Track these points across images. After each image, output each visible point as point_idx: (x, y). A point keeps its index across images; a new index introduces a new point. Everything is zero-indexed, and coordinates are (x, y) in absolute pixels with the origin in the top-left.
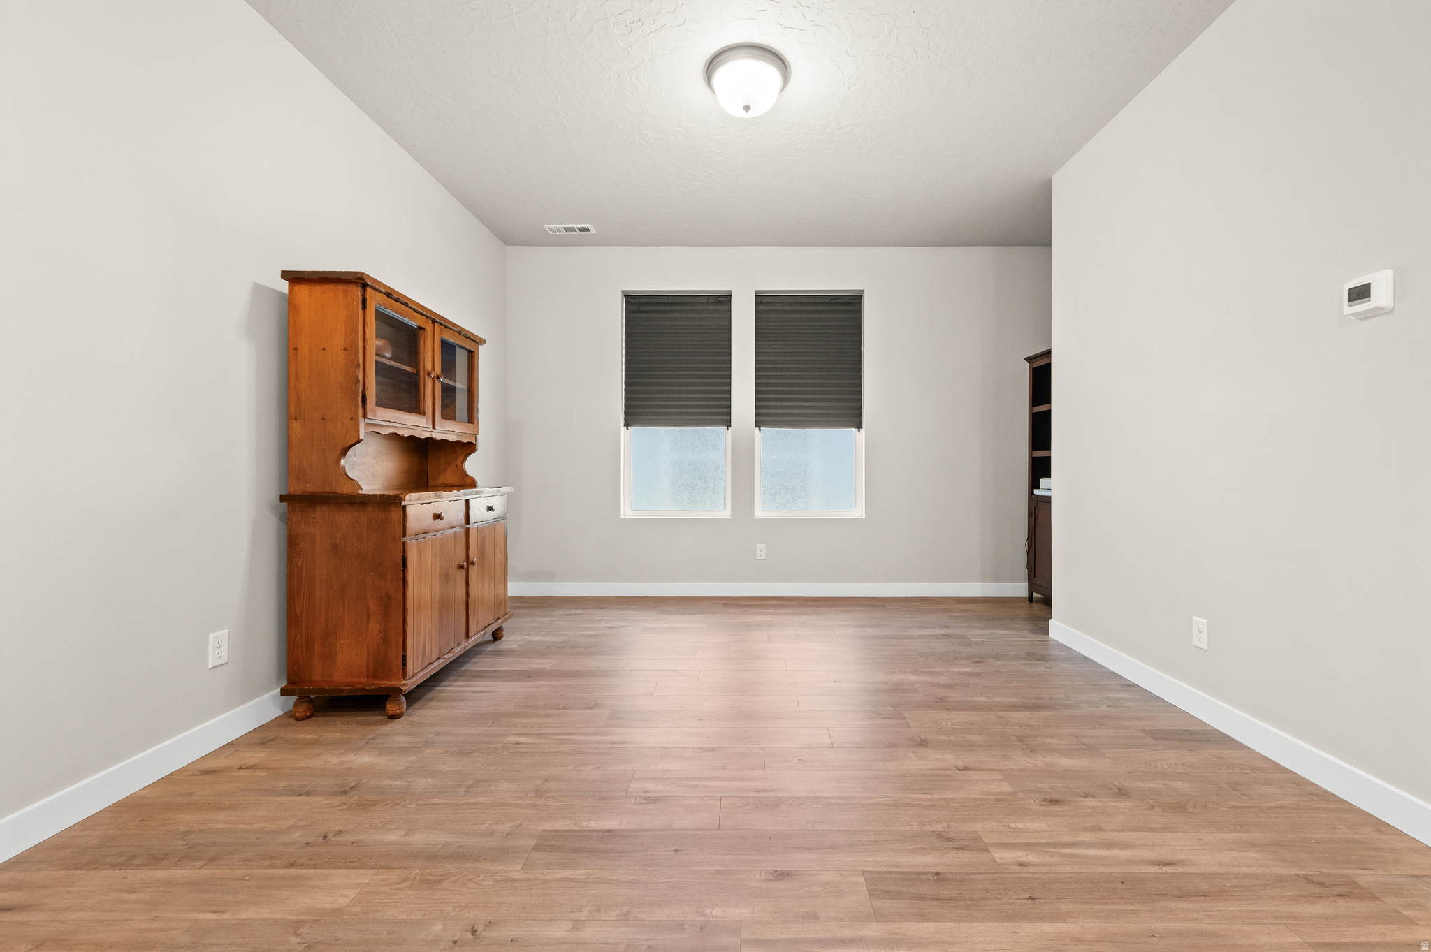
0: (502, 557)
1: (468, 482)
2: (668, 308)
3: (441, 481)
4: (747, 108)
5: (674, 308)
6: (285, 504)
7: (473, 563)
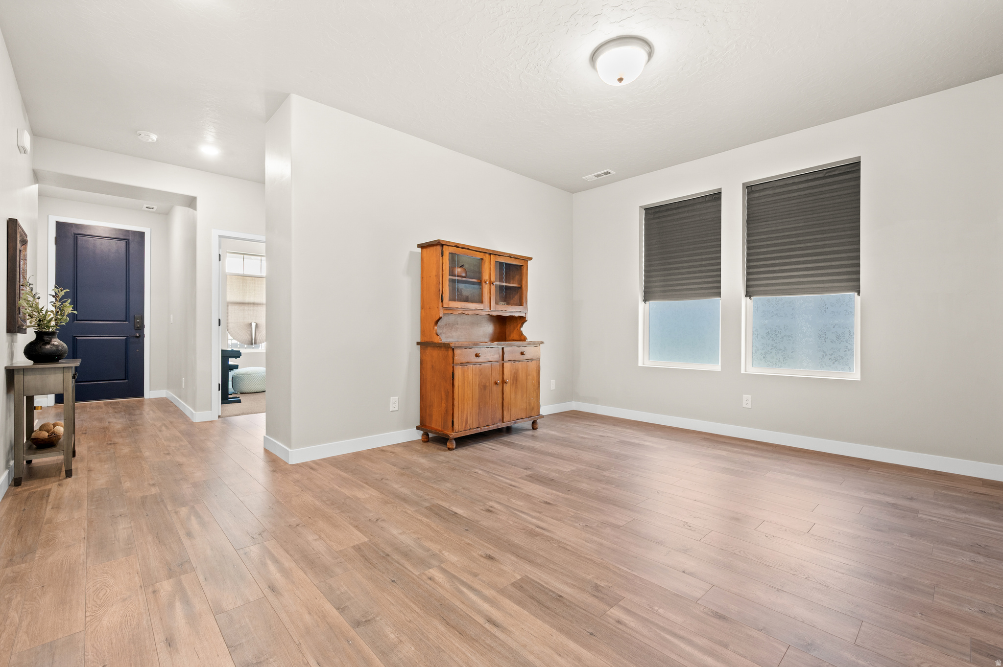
0: (535, 382)
1: (523, 338)
2: (675, 211)
3: (511, 338)
4: (621, 80)
5: (680, 210)
6: (419, 346)
7: (506, 383)
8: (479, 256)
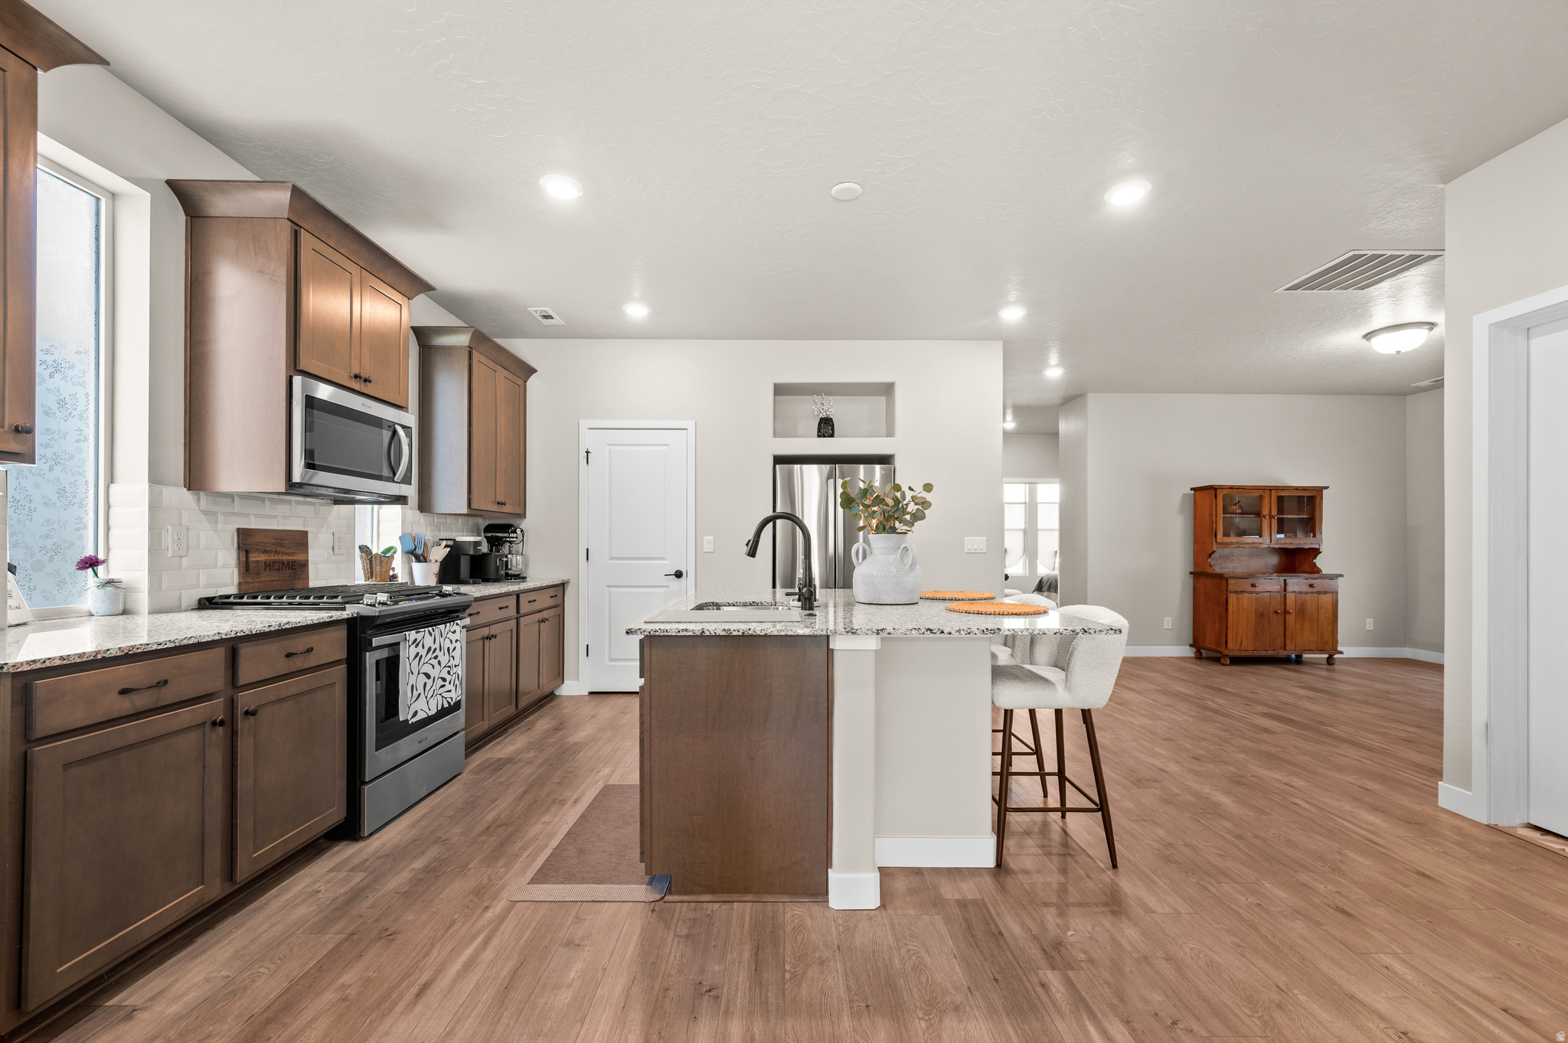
0: (1330, 615)
1: (1315, 571)
3: (1298, 570)
6: (1192, 576)
7: (1289, 613)
8: (1257, 494)
